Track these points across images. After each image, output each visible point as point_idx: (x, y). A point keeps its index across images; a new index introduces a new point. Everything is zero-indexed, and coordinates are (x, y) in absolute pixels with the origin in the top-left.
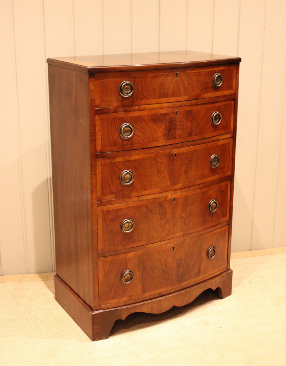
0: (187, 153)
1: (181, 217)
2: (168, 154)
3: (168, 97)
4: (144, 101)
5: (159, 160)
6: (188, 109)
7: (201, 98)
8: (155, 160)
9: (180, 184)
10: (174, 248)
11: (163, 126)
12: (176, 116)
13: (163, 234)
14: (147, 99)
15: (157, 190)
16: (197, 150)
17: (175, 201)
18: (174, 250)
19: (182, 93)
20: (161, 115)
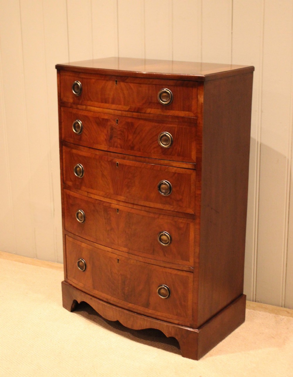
0: (130, 167)
1: (126, 232)
2: (110, 161)
3: (108, 103)
4: (89, 103)
5: (103, 164)
6: (129, 120)
7: (144, 111)
8: (100, 162)
9: (123, 196)
10: (119, 261)
11: (105, 131)
12: (117, 124)
13: (108, 240)
14: (92, 101)
15: (101, 193)
16: (140, 168)
17: (119, 212)
18: (118, 262)
19: (122, 103)
20: (103, 119)
